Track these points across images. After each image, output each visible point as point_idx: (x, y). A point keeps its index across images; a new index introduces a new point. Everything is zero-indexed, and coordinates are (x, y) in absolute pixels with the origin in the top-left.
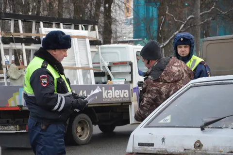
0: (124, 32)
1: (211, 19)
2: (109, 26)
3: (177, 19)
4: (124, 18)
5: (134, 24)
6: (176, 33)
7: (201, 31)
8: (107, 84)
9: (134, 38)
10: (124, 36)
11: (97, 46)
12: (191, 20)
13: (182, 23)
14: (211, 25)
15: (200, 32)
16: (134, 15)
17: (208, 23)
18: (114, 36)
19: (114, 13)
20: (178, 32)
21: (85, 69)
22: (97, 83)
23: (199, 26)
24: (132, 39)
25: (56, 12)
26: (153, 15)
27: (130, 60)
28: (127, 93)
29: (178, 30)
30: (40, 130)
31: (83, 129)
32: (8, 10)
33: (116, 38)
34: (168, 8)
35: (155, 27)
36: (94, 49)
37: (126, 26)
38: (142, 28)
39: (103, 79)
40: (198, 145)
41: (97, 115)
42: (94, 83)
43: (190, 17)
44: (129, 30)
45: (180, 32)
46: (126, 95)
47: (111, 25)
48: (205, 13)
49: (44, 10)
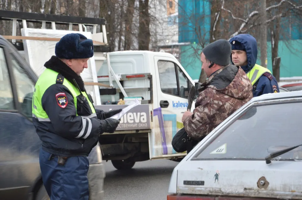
0: (166, 34)
1: (281, 15)
2: (146, 26)
3: (236, 17)
4: (166, 16)
5: (179, 23)
6: (234, 35)
7: (268, 32)
8: (119, 104)
9: (179, 42)
10: (165, 40)
11: (105, 53)
12: (254, 18)
13: (243, 22)
14: (281, 23)
15: (266, 32)
16: (179, 12)
17: (277, 20)
18: (153, 40)
19: (153, 10)
20: (237, 33)
22: (104, 103)
23: (265, 24)
24: (177, 44)
25: (77, 8)
26: (204, 12)
27: (148, 72)
28: (145, 117)
29: (237, 29)
30: (56, 164)
32: (13, 7)
33: (156, 42)
34: (224, 2)
35: (207, 27)
36: (101, 57)
37: (169, 26)
38: (191, 29)
39: (113, 98)
40: (263, 183)
43: (252, 13)
44: (173, 31)
45: (240, 33)
46: (144, 119)
47: (148, 25)
48: (272, 8)
49: (61, 6)
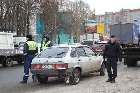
3: (49, 29)
8: (18, 49)
9: (37, 34)
12: (53, 29)
13: (51, 30)
15: (56, 33)
21: (11, 44)
22: (15, 48)
23: (56, 31)
29: (50, 32)
31: (9, 62)
34: (47, 26)
35: (43, 31)
36: (14, 38)
39: (17, 47)
40: (47, 61)
41: (14, 58)
42: (14, 48)
